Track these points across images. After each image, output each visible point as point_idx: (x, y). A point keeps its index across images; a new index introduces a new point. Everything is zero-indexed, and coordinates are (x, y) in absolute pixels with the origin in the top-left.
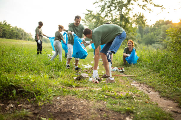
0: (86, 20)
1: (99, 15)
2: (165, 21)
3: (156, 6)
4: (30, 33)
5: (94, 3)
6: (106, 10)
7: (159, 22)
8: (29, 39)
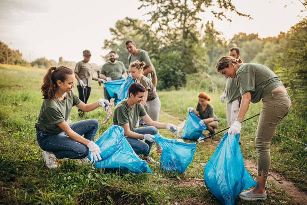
0: (117, 31)
1: (148, 27)
2: (247, 34)
3: (240, 14)
4: (18, 51)
5: (139, 7)
6: (160, 19)
7: (238, 36)
8: (17, 61)
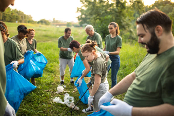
0: (84, 2)
4: (30, 16)
8: (29, 21)
